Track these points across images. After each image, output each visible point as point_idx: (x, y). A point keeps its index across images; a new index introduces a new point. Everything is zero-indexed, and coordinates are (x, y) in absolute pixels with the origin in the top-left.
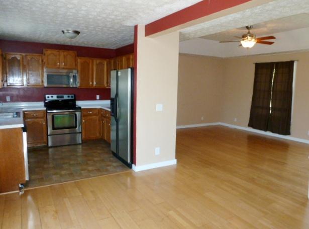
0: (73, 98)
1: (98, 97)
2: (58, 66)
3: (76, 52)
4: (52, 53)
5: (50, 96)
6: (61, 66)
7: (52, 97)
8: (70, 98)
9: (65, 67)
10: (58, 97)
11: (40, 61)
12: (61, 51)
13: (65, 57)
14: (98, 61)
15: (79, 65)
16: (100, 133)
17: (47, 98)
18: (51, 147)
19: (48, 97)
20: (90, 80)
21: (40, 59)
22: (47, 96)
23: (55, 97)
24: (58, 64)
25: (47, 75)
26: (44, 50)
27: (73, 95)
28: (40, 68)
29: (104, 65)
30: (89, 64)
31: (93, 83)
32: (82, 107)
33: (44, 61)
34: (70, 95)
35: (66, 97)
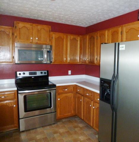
0: (46, 74)
1: (70, 72)
2: (31, 41)
3: (50, 27)
4: (24, 27)
5: (22, 73)
6: (34, 41)
7: (24, 74)
8: (43, 74)
9: (39, 42)
10: (30, 74)
11: (11, 34)
12: (34, 25)
13: (38, 31)
14: (72, 37)
15: (54, 40)
16: (75, 110)
17: (18, 75)
18: (23, 131)
19: (20, 74)
20: (64, 56)
21: (11, 32)
22: (18, 73)
23: (27, 74)
24: (31, 38)
25: (19, 50)
26: (15, 22)
27: (46, 72)
28: (11, 42)
29: (77, 41)
30: (63, 40)
31: (67, 59)
32: (57, 85)
33: (15, 35)
34: (43, 72)
35: (39, 74)
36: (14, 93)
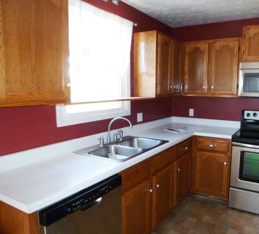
5: (251, 113)
7: (255, 115)
11: (236, 49)
17: (246, 117)
18: (232, 208)
19: (248, 115)
21: (236, 45)
25: (245, 75)
26: (244, 28)
33: (243, 49)
36: (227, 143)
